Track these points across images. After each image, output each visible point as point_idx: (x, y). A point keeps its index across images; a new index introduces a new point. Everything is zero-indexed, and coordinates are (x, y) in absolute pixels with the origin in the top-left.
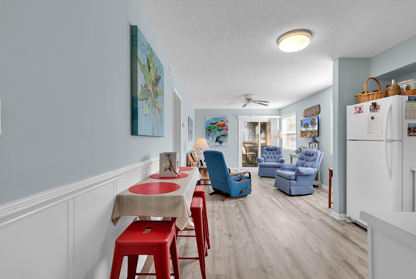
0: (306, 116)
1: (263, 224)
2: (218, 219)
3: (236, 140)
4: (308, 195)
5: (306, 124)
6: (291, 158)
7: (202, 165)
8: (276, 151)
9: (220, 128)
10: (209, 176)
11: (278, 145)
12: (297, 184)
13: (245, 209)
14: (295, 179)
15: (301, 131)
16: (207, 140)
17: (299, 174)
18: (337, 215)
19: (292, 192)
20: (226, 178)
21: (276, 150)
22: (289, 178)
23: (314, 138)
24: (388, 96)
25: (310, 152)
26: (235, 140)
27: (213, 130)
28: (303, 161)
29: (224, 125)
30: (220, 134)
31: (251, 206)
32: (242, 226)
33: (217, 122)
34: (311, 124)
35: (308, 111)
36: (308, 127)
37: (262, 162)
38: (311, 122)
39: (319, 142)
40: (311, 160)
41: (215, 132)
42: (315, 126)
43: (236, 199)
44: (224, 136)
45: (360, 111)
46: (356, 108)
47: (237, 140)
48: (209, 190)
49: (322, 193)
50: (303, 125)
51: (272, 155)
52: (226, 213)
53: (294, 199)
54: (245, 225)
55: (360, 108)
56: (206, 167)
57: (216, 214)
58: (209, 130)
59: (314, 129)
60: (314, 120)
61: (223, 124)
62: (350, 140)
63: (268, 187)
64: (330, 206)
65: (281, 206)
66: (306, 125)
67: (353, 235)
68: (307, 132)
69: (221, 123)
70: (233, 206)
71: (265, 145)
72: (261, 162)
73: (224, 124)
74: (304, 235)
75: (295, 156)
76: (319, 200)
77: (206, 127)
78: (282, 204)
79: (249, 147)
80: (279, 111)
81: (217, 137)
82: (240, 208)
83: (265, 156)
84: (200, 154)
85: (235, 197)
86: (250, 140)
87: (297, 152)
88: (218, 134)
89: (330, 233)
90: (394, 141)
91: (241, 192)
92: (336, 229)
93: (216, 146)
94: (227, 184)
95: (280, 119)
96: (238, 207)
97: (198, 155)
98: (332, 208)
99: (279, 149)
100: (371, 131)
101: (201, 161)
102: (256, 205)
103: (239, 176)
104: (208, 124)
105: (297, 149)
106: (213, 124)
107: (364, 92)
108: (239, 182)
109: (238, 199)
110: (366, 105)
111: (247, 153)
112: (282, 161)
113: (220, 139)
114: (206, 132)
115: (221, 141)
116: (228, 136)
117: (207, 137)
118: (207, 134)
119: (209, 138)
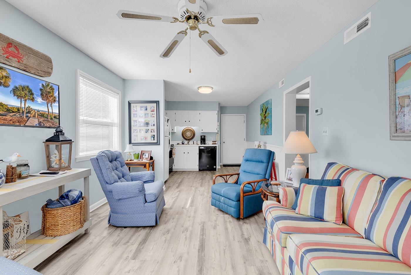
34: (42, 95)
36: (33, 99)
39: (71, 140)
42: (54, 104)
60: (53, 88)
68: (29, 112)
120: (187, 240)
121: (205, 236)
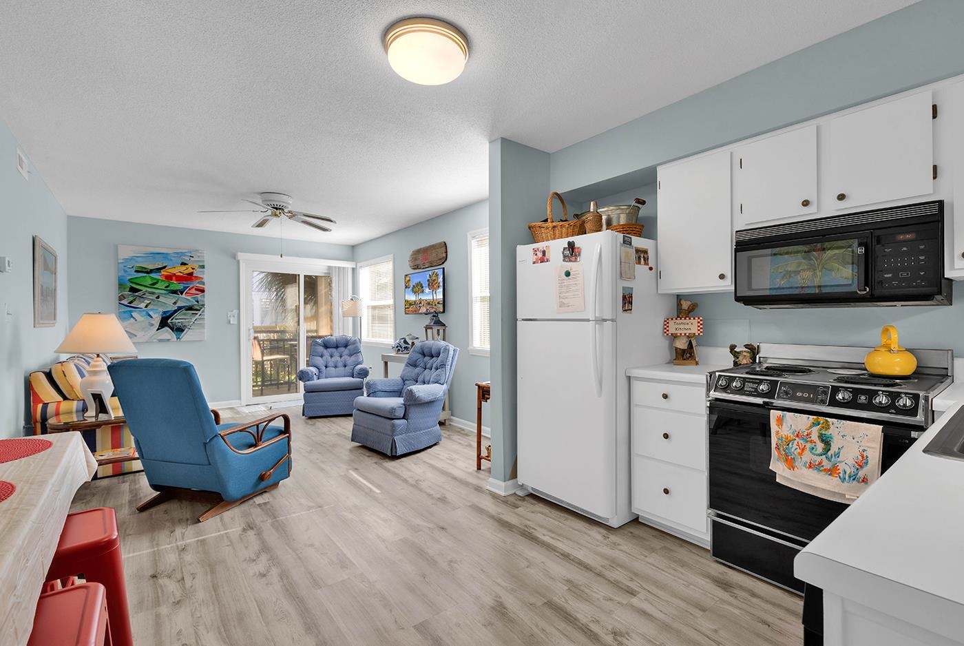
0: (416, 267)
1: (342, 567)
2: (179, 602)
3: (233, 321)
4: (430, 447)
5: (417, 284)
6: (386, 363)
7: (102, 408)
8: (348, 347)
9: (175, 285)
10: (133, 445)
11: (349, 334)
12: (407, 426)
13: (277, 530)
14: (404, 415)
15: (406, 301)
16: (127, 323)
17: (413, 402)
18: (500, 487)
19: (398, 449)
20: (205, 444)
21: (346, 346)
22: (389, 416)
23: (436, 314)
24: (585, 233)
25: (431, 349)
26: (230, 321)
27: (149, 290)
28: (418, 370)
29: (189, 277)
30: (175, 303)
31: (294, 515)
32: (274, 599)
33: (165, 267)
34: (429, 285)
35: (420, 255)
37: (313, 380)
38: (428, 280)
39: (444, 325)
40: (434, 366)
41: (158, 297)
42: (438, 291)
43: (243, 505)
44: (190, 308)
45: (543, 258)
46: (535, 251)
47: (235, 323)
48: (135, 494)
49: (455, 437)
50: (412, 286)
51: (337, 358)
52: (211, 567)
53: (403, 466)
54: (287, 590)
55: (544, 253)
56: (121, 414)
57: (171, 586)
58: (133, 290)
59: (435, 298)
60: (437, 275)
61: (186, 272)
62: (523, 320)
63: (334, 446)
64: (480, 466)
65: (378, 491)
66: (418, 289)
67: (541, 527)
68: (420, 303)
69: (179, 270)
70: (235, 530)
71: (315, 334)
72: (310, 379)
73: (191, 274)
74: (451, 561)
75: (393, 359)
76: (455, 456)
77: (121, 279)
78: (379, 487)
79: (271, 341)
80: (353, 251)
81: (164, 313)
82: (259, 534)
83: (320, 361)
84: (95, 373)
85: (239, 497)
86: (268, 323)
87: (399, 348)
88: (169, 303)
89: (499, 536)
90: (605, 320)
91: (262, 478)
92: (507, 522)
93: (160, 341)
94: (210, 464)
95: (353, 269)
96: (252, 528)
97: (82, 375)
98: (483, 470)
99: (355, 343)
100: (565, 301)
101: (98, 398)
102: (309, 508)
103: (253, 430)
104: (125, 271)
105: (398, 341)
106: (147, 273)
107: (546, 221)
108: (252, 450)
109: (251, 502)
110: (556, 246)
111: (265, 358)
112: (364, 373)
113: (176, 319)
114: (121, 298)
115: (180, 324)
116: (203, 311)
117: (125, 312)
118: (125, 302)
119: (132, 316)
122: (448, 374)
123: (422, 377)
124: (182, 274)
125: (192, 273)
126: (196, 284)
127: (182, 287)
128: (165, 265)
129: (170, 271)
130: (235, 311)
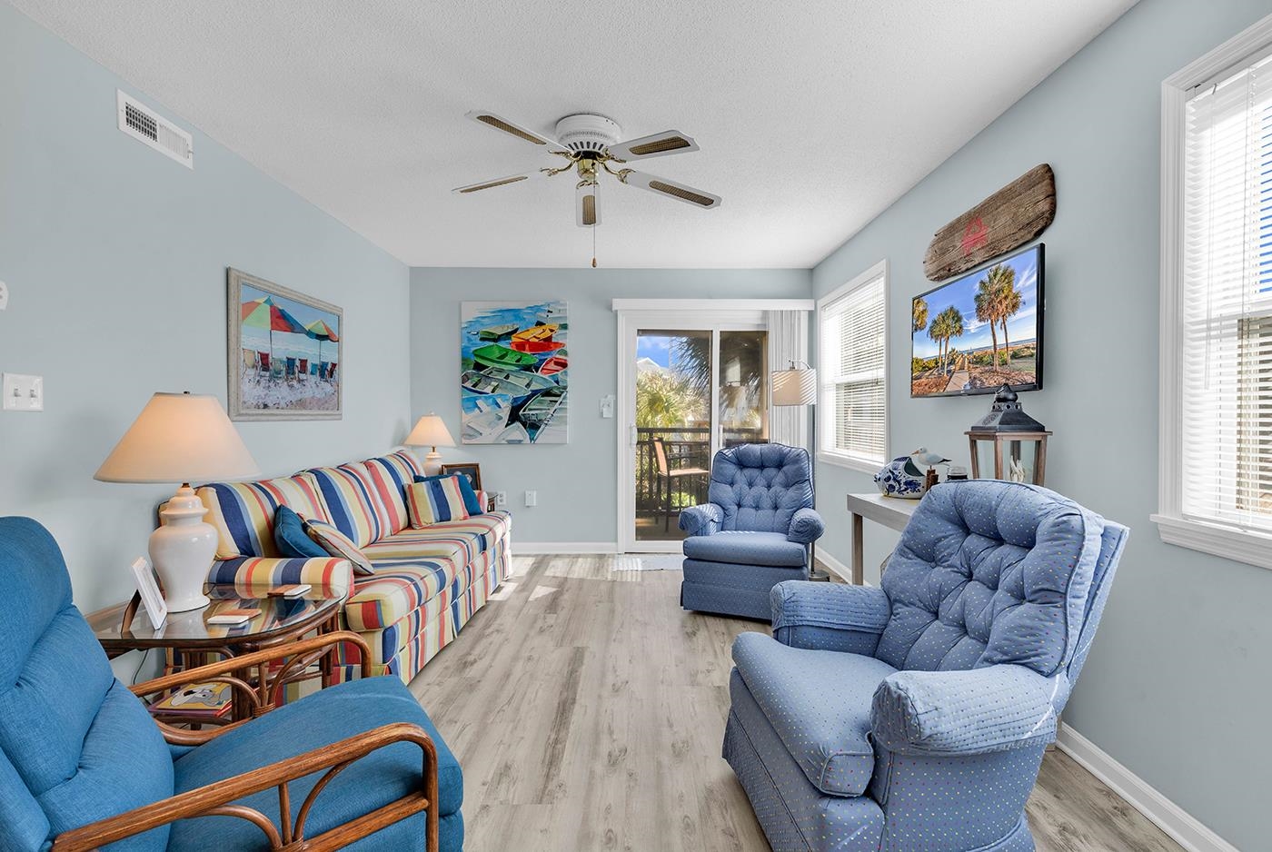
0: (945, 272)
3: (608, 413)
5: (944, 316)
6: (859, 522)
8: (785, 468)
9: (530, 358)
12: (884, 833)
15: (915, 361)
16: (470, 416)
17: (906, 749)
21: (781, 468)
23: (1007, 397)
26: (603, 414)
27: (497, 366)
29: (547, 344)
30: (528, 385)
33: (516, 330)
34: (979, 309)
35: (957, 235)
36: (960, 331)
37: (706, 534)
38: (979, 298)
40: (1009, 578)
41: (507, 377)
42: (1011, 319)
44: (547, 393)
47: (611, 416)
50: (929, 324)
58: (479, 367)
59: (1001, 340)
60: (1009, 274)
61: (542, 336)
66: (946, 326)
68: (952, 362)
69: (534, 334)
72: (701, 531)
73: (549, 339)
75: (876, 510)
77: (464, 351)
80: (809, 278)
81: (515, 400)
87: (891, 482)
88: (521, 384)
93: (510, 442)
95: (810, 313)
99: (797, 460)
104: (470, 340)
105: (890, 466)
106: (495, 340)
111: (673, 473)
112: (810, 533)
113: (530, 410)
114: (465, 379)
115: (534, 418)
116: (565, 398)
117: (468, 400)
118: (469, 385)
119: (477, 406)
120: (606, 726)
121: (549, 739)
122: (1074, 632)
123: (957, 606)
124: (537, 340)
125: (550, 337)
126: (556, 355)
127: (537, 360)
128: (516, 327)
129: (521, 336)
130: (609, 396)
